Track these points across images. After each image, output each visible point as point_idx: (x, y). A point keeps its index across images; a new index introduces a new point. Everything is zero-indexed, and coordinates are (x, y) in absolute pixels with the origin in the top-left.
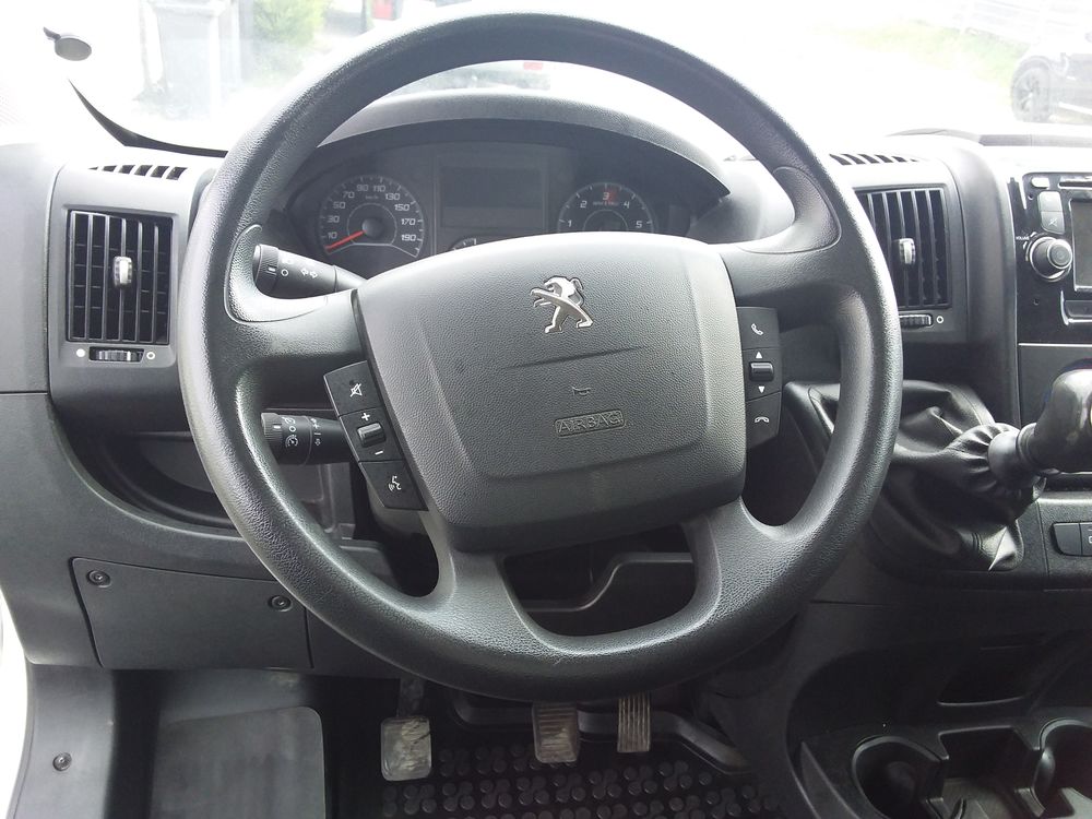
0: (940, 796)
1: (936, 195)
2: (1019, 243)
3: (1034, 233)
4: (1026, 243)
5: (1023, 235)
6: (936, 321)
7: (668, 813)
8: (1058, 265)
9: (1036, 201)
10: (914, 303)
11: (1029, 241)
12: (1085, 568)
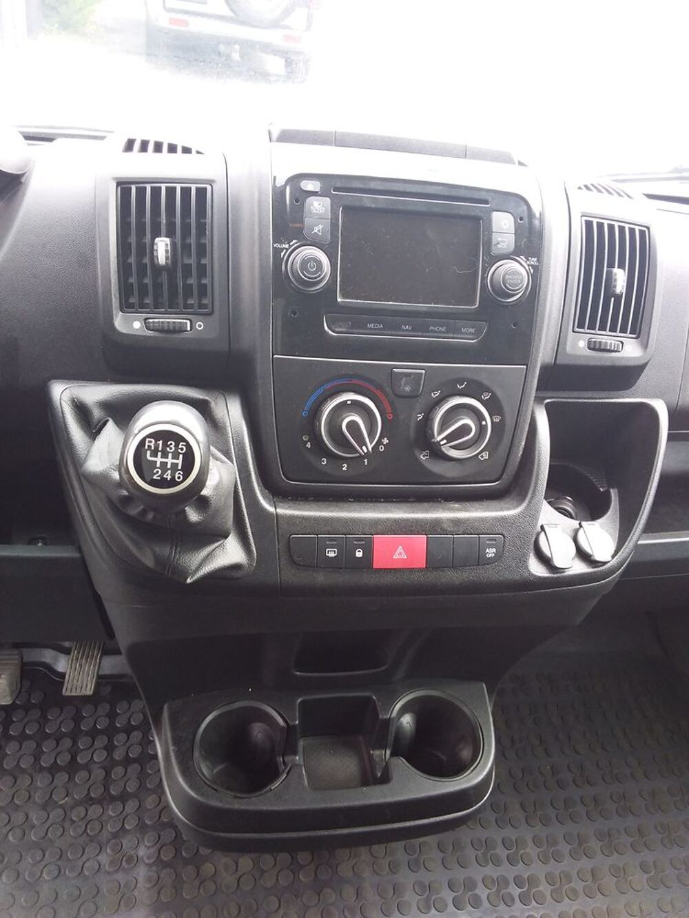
0: (295, 753)
1: (201, 193)
2: (277, 252)
3: (294, 241)
4: (285, 251)
5: (281, 243)
6: (196, 327)
7: (110, 748)
8: (309, 278)
9: (303, 205)
10: (173, 306)
11: (287, 250)
12: (321, 578)
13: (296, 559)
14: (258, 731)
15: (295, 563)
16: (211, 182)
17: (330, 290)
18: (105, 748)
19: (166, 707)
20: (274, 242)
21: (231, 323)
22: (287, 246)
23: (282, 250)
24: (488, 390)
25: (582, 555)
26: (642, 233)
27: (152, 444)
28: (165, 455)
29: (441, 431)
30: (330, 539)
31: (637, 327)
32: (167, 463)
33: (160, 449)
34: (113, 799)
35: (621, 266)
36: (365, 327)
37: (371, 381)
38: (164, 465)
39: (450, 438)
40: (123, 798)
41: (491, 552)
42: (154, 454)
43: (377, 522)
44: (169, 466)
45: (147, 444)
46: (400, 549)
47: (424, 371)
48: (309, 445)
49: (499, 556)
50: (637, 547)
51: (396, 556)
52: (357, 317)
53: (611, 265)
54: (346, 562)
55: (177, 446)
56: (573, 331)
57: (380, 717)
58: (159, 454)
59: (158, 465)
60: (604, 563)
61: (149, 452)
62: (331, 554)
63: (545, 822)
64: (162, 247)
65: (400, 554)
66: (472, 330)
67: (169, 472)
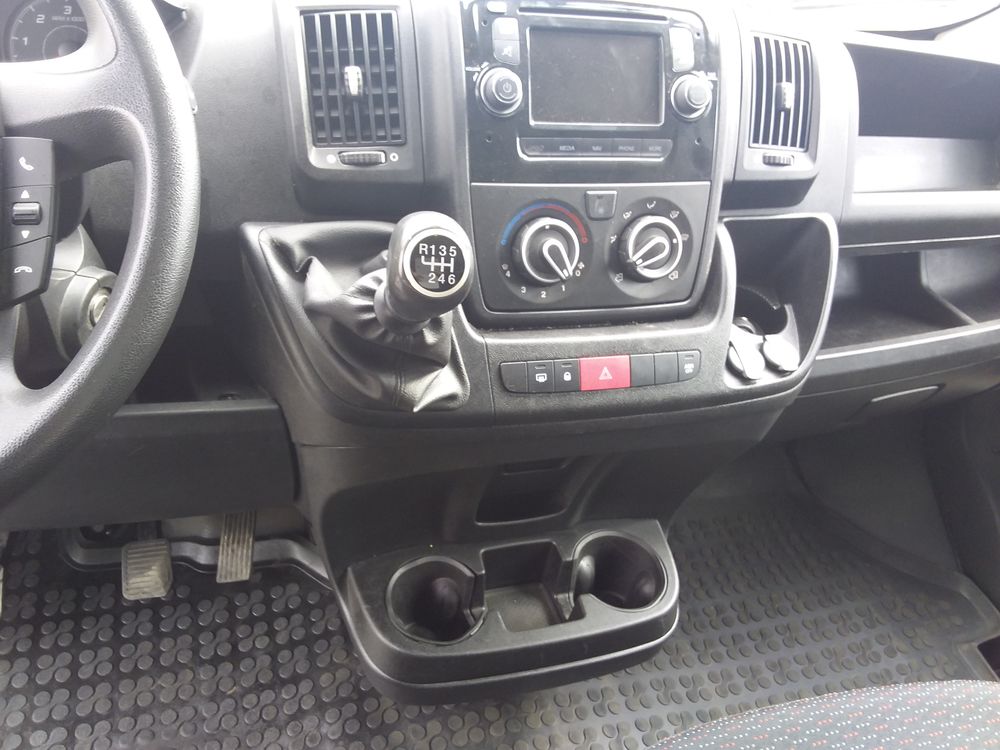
0: (482, 605)
1: (387, 19)
2: (469, 75)
3: (486, 64)
4: (477, 74)
5: (473, 66)
6: (390, 159)
7: (271, 633)
8: (504, 99)
9: (490, 27)
10: (367, 139)
11: (479, 72)
12: (532, 404)
13: (507, 386)
14: (443, 587)
15: (508, 391)
16: (395, 8)
17: (522, 112)
18: (266, 634)
19: (350, 569)
20: (466, 65)
21: (426, 153)
22: (478, 69)
23: (474, 73)
24: (676, 208)
25: (771, 367)
26: (804, 48)
27: (426, 250)
28: (438, 259)
29: (635, 251)
30: (540, 365)
31: (806, 140)
32: (440, 267)
33: (433, 253)
34: (284, 683)
35: (789, 79)
36: (557, 150)
37: (565, 205)
38: (437, 268)
39: (645, 257)
40: (295, 679)
41: (689, 368)
42: (428, 258)
43: (580, 346)
44: (442, 270)
45: (421, 249)
46: (606, 370)
47: (615, 192)
48: (508, 274)
49: (698, 371)
50: (815, 362)
51: (602, 378)
52: (549, 140)
53: (779, 80)
54: (555, 387)
55: (448, 251)
56: (749, 147)
57: (564, 560)
58: (433, 258)
59: (432, 269)
60: (792, 372)
61: (423, 257)
62: (541, 378)
63: (717, 658)
64: (353, 76)
65: (606, 375)
66: (659, 148)
67: (443, 275)
